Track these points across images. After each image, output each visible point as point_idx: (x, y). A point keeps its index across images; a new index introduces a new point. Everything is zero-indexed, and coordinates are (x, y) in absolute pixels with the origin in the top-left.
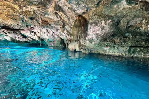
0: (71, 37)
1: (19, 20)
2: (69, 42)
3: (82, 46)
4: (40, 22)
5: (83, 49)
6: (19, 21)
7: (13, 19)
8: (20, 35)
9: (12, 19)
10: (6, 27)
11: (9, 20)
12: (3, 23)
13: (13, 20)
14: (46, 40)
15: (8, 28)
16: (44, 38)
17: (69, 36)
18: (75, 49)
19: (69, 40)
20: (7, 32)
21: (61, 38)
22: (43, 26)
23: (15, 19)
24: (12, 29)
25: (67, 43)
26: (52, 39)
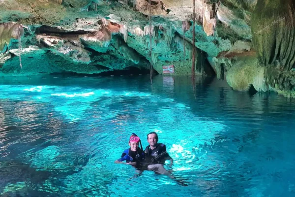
0: (233, 43)
1: (81, 6)
2: (230, 62)
3: (281, 76)
4: (137, 8)
5: (282, 84)
6: (80, 9)
7: (66, 6)
8: (82, 47)
9: (62, 7)
10: (45, 29)
11: (55, 10)
12: (41, 20)
13: (65, 9)
14: (154, 59)
15: (51, 31)
16: (147, 52)
17: (227, 41)
18: (252, 86)
19: (228, 56)
20: (50, 41)
21: (199, 50)
22: (146, 16)
23: (70, 5)
24: (60, 33)
25: (222, 65)
26: (169, 56)
